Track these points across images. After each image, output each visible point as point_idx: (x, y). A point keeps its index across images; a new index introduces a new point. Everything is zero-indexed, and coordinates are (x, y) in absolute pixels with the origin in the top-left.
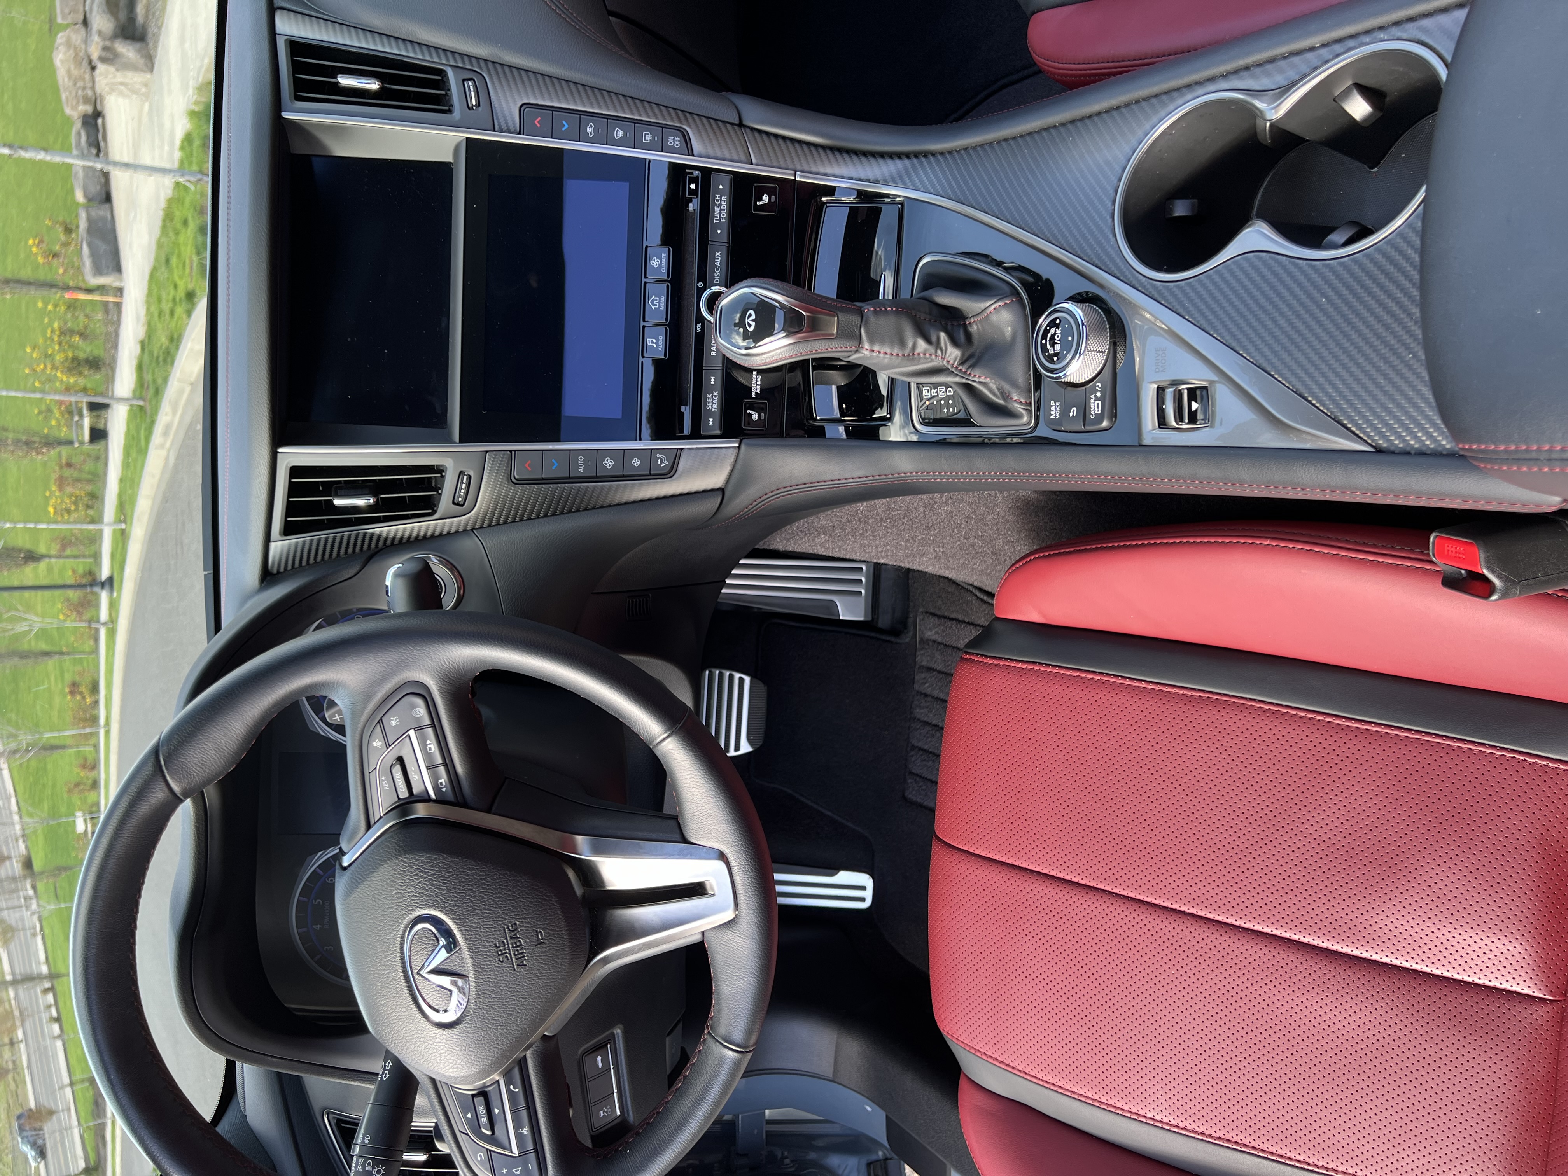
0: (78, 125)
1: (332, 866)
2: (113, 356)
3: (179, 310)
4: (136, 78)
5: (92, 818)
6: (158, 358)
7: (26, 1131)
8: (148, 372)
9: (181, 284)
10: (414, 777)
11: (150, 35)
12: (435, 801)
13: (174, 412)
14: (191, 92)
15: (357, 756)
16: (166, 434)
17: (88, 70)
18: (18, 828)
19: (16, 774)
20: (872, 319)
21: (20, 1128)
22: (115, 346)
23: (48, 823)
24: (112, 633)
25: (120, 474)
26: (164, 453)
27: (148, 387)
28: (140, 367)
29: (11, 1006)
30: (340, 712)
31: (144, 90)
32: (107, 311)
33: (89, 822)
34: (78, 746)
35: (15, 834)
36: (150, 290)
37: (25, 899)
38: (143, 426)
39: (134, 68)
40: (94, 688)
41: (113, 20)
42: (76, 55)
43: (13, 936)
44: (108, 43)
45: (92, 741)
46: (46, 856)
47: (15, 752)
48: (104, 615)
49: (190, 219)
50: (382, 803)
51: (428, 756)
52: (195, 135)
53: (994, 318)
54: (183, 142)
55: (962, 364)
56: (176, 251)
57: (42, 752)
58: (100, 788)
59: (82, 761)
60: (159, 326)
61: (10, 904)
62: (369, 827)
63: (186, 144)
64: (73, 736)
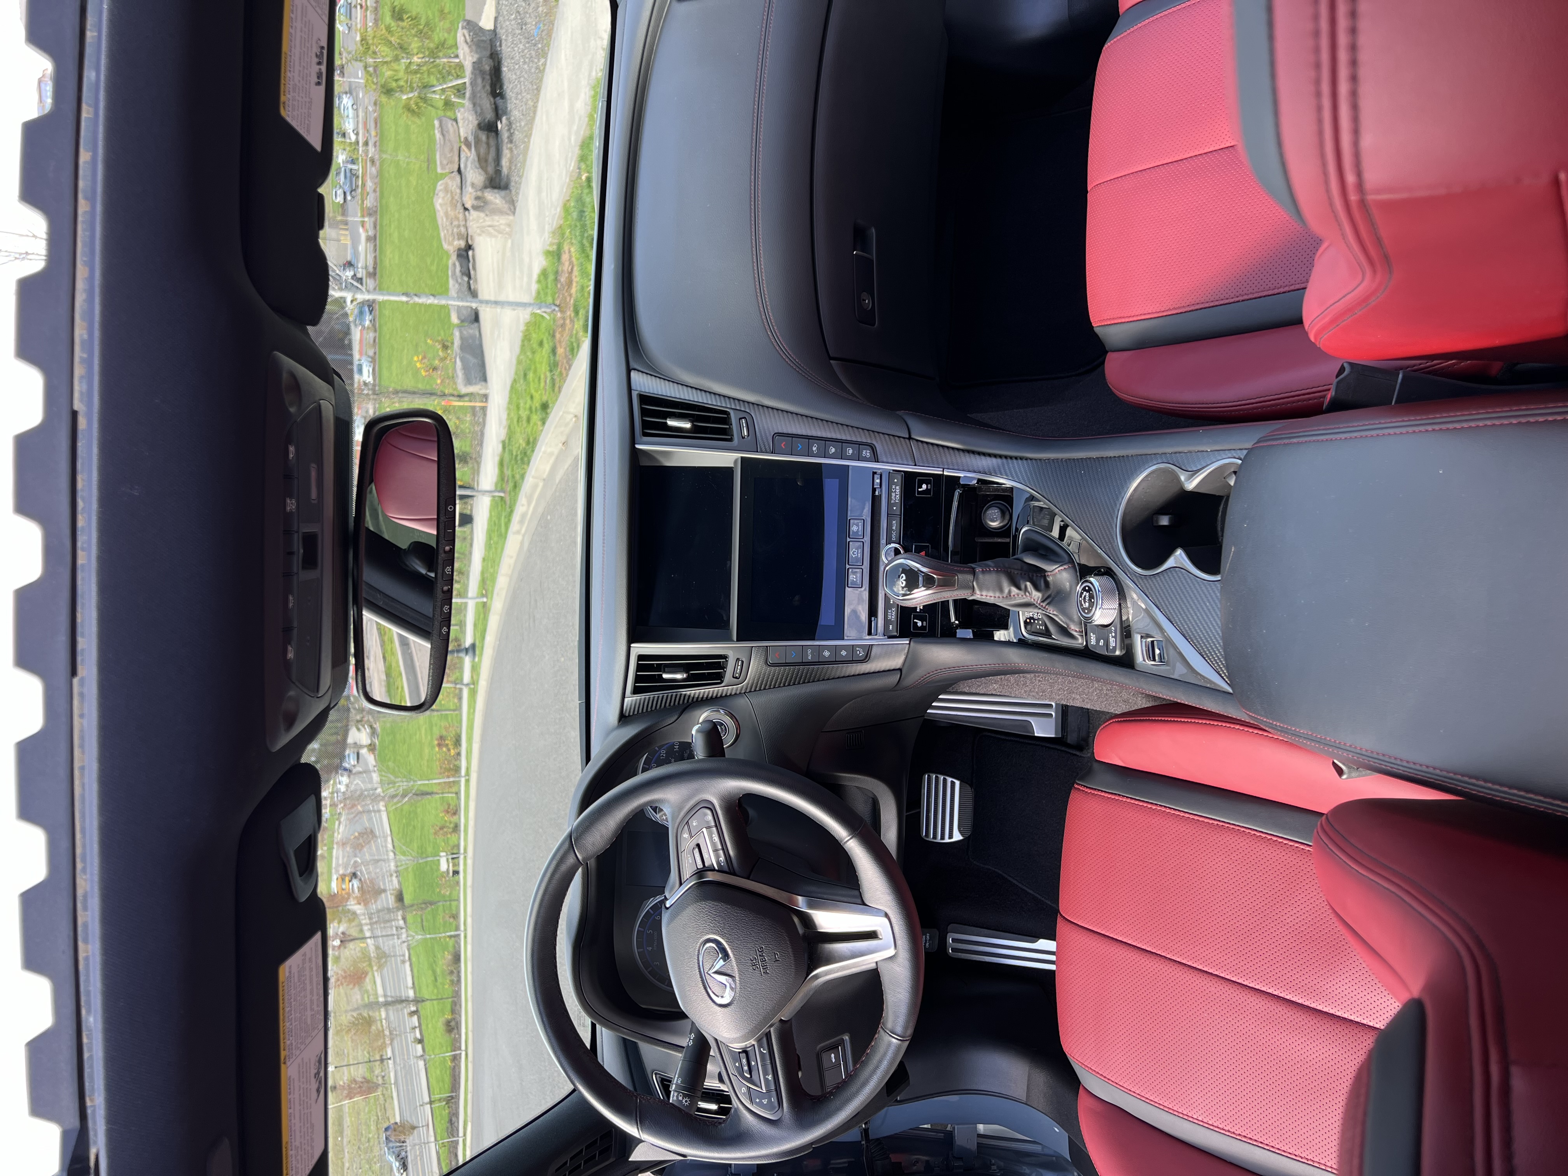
0: (454, 257)
1: (659, 908)
2: (479, 452)
3: (535, 418)
4: (501, 221)
5: (453, 859)
6: (517, 456)
7: (391, 1141)
8: (508, 469)
9: (537, 396)
10: (705, 856)
11: (513, 184)
12: (718, 871)
13: (529, 504)
14: (546, 235)
15: (675, 842)
16: (521, 522)
17: (462, 210)
18: (392, 864)
19: (392, 815)
20: (981, 576)
21: (387, 1138)
22: (481, 444)
23: (418, 861)
24: (473, 693)
25: (483, 555)
26: (520, 537)
27: (508, 481)
28: (501, 464)
29: (382, 1026)
30: (665, 815)
31: (507, 229)
32: (474, 414)
33: (450, 860)
34: (443, 793)
35: (390, 870)
36: (510, 398)
37: (397, 928)
38: (504, 514)
39: (501, 212)
40: (458, 742)
41: (483, 173)
42: (453, 198)
43: (386, 962)
44: (479, 194)
45: (454, 790)
46: (415, 891)
47: (393, 797)
48: (467, 678)
49: (545, 341)
50: (688, 870)
51: (713, 844)
52: (549, 270)
53: (1058, 576)
54: (539, 276)
55: (1043, 602)
56: (533, 367)
57: (415, 797)
58: (460, 831)
59: (446, 807)
60: (518, 430)
61: (384, 933)
62: (681, 884)
63: (542, 277)
64: (439, 784)
